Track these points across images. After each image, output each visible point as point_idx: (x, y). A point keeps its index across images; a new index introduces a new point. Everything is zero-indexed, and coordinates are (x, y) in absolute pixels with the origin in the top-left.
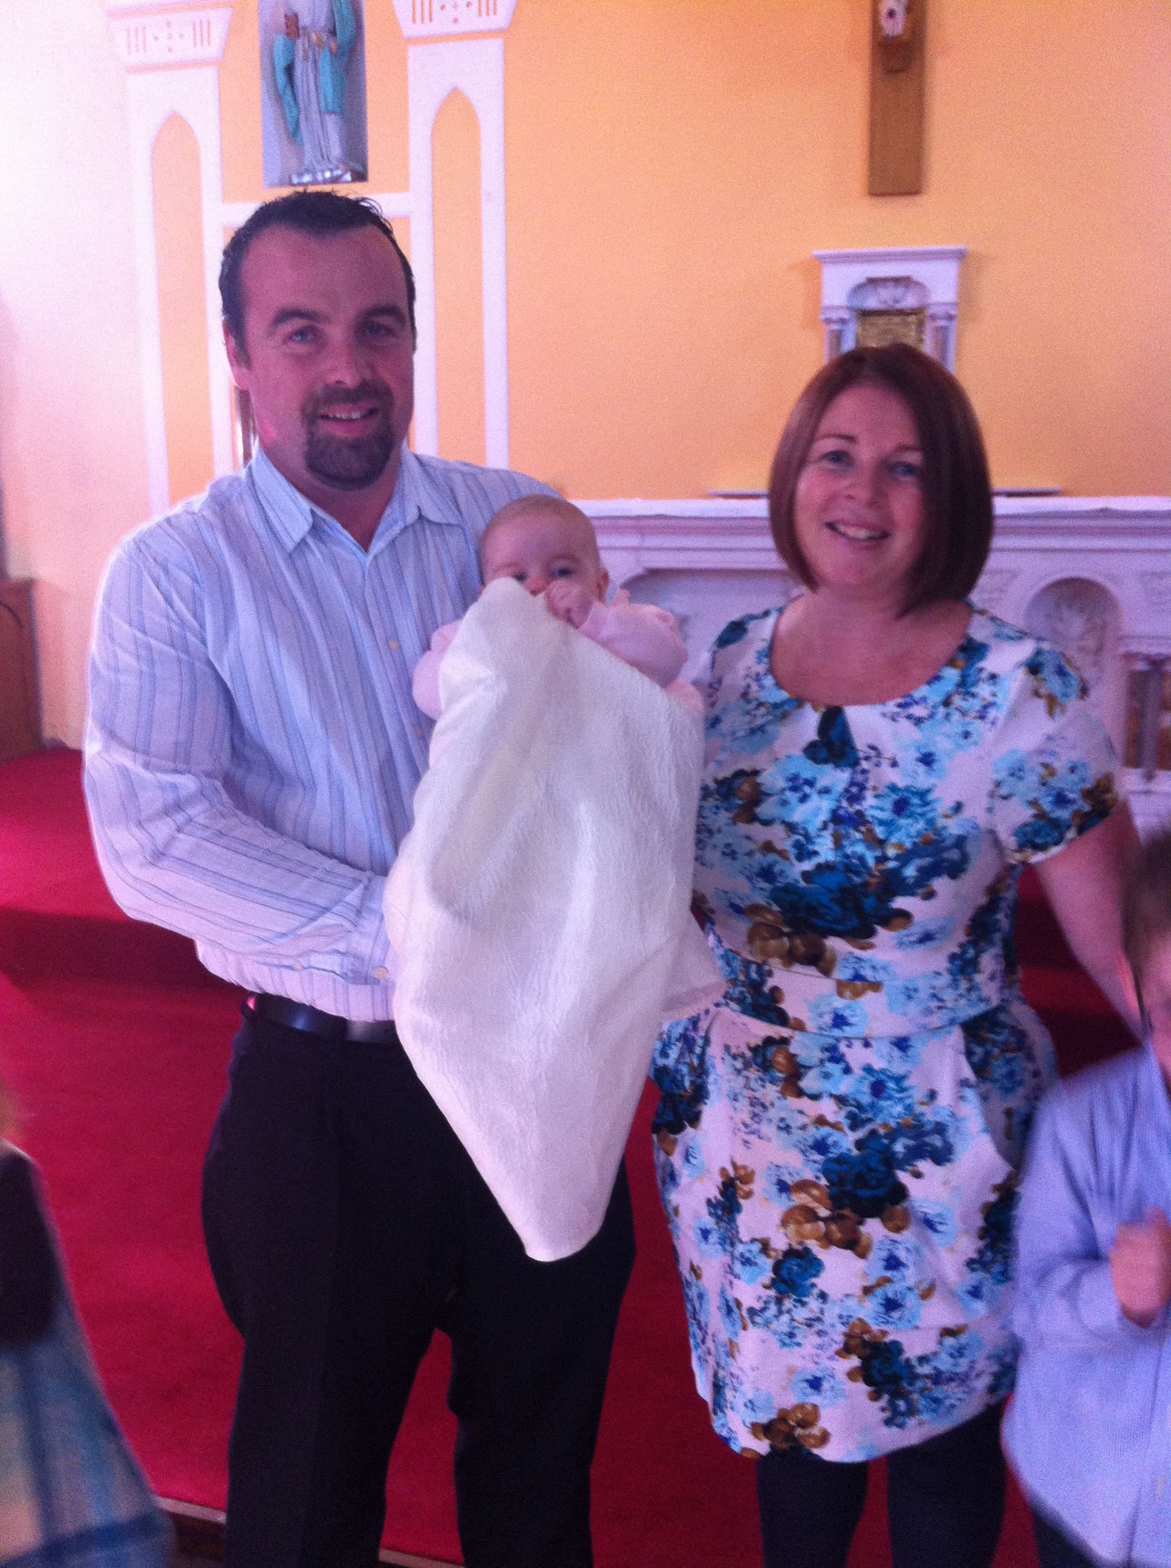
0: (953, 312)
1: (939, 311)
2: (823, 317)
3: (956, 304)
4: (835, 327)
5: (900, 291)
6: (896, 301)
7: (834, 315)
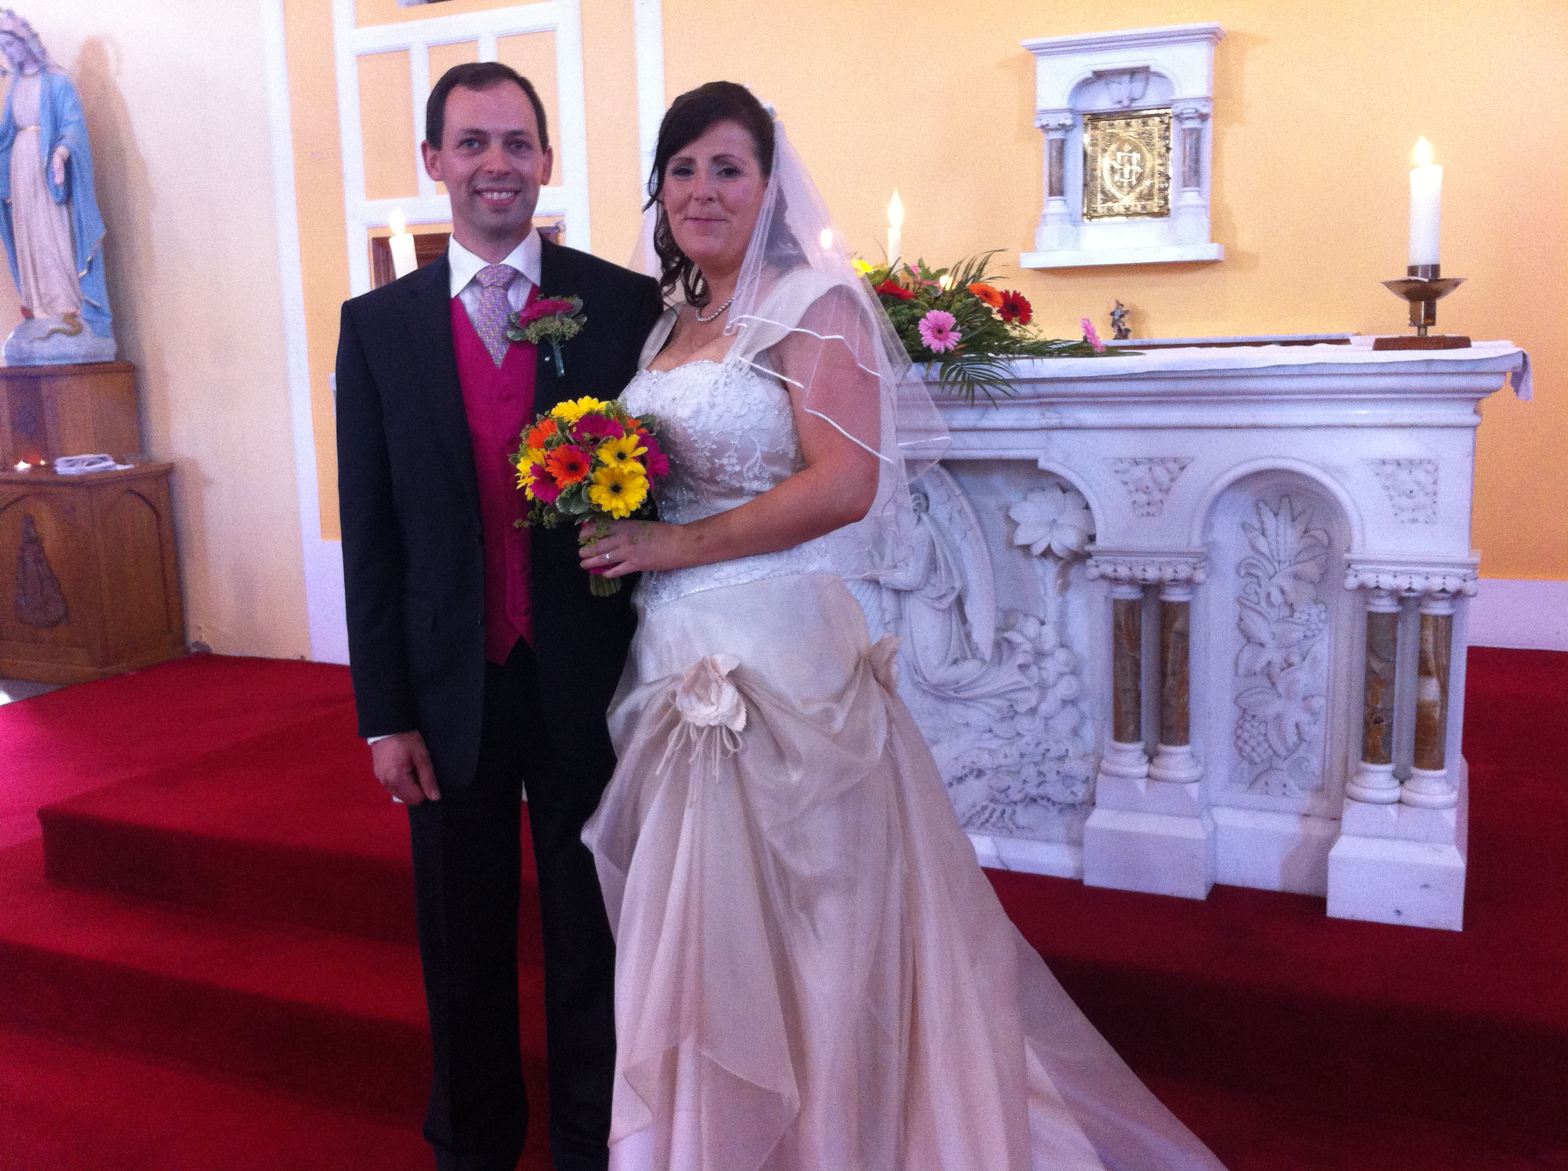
0: (1205, 110)
1: (1189, 109)
2: (1038, 124)
3: (1207, 99)
4: (1058, 135)
5: (1138, 86)
6: (1133, 100)
7: (1053, 122)
